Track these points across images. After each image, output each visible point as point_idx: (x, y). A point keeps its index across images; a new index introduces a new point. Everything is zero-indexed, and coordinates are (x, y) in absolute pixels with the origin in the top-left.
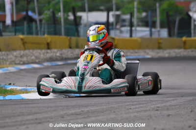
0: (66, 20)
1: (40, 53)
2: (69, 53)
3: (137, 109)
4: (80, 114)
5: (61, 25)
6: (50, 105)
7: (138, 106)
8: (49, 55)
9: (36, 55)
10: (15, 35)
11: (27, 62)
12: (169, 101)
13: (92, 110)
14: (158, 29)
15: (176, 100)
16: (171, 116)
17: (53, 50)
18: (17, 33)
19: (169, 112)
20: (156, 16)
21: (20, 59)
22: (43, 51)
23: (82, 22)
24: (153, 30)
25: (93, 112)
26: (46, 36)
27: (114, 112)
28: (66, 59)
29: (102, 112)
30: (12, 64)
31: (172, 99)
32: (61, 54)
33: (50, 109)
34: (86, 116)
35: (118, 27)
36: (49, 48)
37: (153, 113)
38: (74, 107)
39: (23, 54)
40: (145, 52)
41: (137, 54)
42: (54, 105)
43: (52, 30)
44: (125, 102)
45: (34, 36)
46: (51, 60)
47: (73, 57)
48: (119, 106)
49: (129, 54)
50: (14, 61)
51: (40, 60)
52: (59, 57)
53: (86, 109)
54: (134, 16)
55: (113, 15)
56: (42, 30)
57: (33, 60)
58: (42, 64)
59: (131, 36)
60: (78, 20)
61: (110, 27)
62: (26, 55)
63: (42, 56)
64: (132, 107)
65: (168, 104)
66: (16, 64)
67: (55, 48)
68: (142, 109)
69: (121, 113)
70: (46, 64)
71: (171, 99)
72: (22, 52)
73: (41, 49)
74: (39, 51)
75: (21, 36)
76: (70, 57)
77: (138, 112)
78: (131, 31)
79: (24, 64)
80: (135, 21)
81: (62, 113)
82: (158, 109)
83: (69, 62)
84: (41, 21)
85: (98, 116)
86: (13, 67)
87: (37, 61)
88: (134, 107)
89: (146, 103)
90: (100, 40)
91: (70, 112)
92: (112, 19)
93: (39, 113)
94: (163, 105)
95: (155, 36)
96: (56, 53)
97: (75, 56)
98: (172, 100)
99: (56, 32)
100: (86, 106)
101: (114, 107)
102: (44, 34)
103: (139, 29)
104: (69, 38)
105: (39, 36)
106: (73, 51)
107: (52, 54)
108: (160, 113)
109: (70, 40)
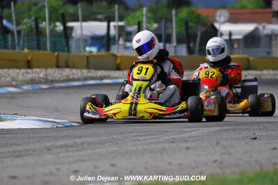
0: (53, 32)
1: (18, 73)
2: (57, 73)
3: (146, 141)
4: (72, 146)
5: (46, 36)
6: (31, 135)
7: (147, 137)
8: (29, 76)
9: (12, 75)
12: (186, 132)
13: (87, 141)
14: (175, 44)
15: (197, 130)
16: (190, 150)
17: (35, 70)
19: (189, 145)
20: (172, 28)
22: (23, 70)
23: (74, 35)
24: (168, 45)
25: (89, 144)
27: (117, 144)
28: (52, 81)
29: (101, 144)
31: (192, 129)
32: (46, 75)
33: (31, 140)
34: (80, 148)
35: (121, 42)
36: (29, 67)
37: (166, 146)
38: (63, 137)
42: (37, 135)
43: (35, 43)
44: (131, 133)
45: (10, 51)
46: (32, 82)
47: (62, 79)
48: (122, 137)
51: (18, 82)
52: (44, 78)
53: (80, 141)
54: (143, 27)
55: (115, 27)
56: (21, 42)
57: (8, 82)
58: (21, 88)
60: (69, 31)
61: (111, 42)
63: (20, 77)
64: (140, 138)
65: (188, 134)
67: (38, 67)
68: (153, 141)
69: (126, 146)
70: (25, 87)
71: (190, 129)
73: (19, 68)
74: (17, 71)
76: (57, 79)
81: (48, 144)
82: (173, 140)
83: (57, 85)
84: (19, 32)
85: (96, 148)
87: (14, 83)
88: (143, 138)
89: (157, 134)
91: (59, 144)
92: (113, 32)
93: (17, 145)
94: (180, 136)
96: (39, 73)
97: (65, 78)
98: (192, 131)
99: (40, 47)
100: (79, 137)
101: (116, 138)
102: (23, 49)
104: (56, 54)
105: (17, 50)
106: (61, 71)
107: (34, 75)
108: (177, 145)
109: (57, 57)
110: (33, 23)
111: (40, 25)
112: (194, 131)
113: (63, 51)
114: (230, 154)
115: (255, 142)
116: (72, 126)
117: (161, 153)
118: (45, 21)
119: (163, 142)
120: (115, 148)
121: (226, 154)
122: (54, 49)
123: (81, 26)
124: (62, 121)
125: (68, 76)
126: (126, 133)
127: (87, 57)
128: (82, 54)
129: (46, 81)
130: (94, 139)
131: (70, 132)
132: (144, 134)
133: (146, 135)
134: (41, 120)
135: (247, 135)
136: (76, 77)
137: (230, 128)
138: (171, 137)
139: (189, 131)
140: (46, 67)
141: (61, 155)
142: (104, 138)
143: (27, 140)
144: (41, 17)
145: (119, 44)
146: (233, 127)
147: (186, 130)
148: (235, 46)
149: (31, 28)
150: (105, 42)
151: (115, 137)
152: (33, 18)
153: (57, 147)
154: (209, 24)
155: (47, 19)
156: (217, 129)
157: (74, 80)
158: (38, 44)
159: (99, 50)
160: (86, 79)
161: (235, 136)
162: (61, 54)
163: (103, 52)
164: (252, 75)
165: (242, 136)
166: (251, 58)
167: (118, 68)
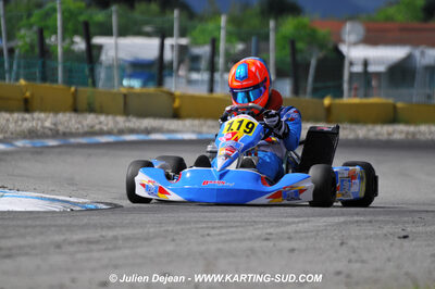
0: (68, 53)
1: (8, 120)
2: (73, 121)
3: (223, 237)
4: (97, 242)
6: (29, 222)
7: (224, 231)
8: (27, 125)
12: (289, 224)
15: (308, 221)
16: (296, 252)
17: (36, 115)
19: (293, 244)
20: (267, 49)
22: (16, 115)
23: (103, 57)
25: (127, 239)
26: (22, 82)
27: (173, 240)
29: (146, 240)
32: (55, 124)
33: (29, 230)
34: (110, 246)
35: (182, 72)
36: (27, 110)
37: (257, 245)
38: (84, 227)
42: (38, 223)
44: (196, 222)
46: (32, 134)
47: (81, 131)
49: (205, 129)
51: (8, 135)
52: (51, 130)
53: (110, 234)
55: (172, 46)
56: (15, 68)
58: (11, 144)
59: (211, 90)
60: (95, 52)
61: (166, 72)
63: (12, 126)
64: (213, 232)
65: (293, 228)
67: (41, 111)
68: (234, 236)
69: (189, 244)
70: (20, 143)
71: (296, 220)
73: (10, 111)
74: (6, 115)
76: (74, 130)
77: (225, 241)
78: (212, 82)
81: (58, 238)
82: (268, 236)
83: (73, 140)
84: (11, 51)
88: (215, 232)
89: (242, 226)
92: (169, 55)
94: (279, 230)
96: (43, 120)
97: (86, 129)
98: (299, 222)
99: (46, 76)
100: (109, 227)
101: (172, 231)
102: (17, 80)
104: (73, 89)
105: (7, 81)
106: (80, 117)
107: (34, 123)
108: (274, 245)
109: (75, 95)
110: (36, 37)
111: (47, 41)
112: (304, 222)
113: (85, 84)
114: (363, 262)
115: (406, 243)
116: (97, 209)
117: (248, 256)
118: (56, 33)
119: (250, 239)
120: (170, 247)
121: (356, 261)
122: (69, 81)
123: (116, 44)
124: (81, 200)
125: (92, 127)
126: (189, 222)
127: (125, 96)
128: (115, 90)
129: (55, 134)
130: (136, 231)
131: (95, 219)
132: (219, 225)
133: (221, 227)
134: (45, 199)
135: (391, 231)
136: (105, 128)
137: (362, 218)
138: (265, 231)
139: (294, 223)
140: (56, 110)
141: (79, 256)
142: (152, 230)
143: (22, 231)
144: (48, 28)
145: (178, 76)
146: (368, 218)
147: (290, 220)
148: (374, 83)
150: (155, 71)
151: (170, 228)
152: (35, 28)
153: (72, 243)
154: (330, 46)
155: (59, 31)
156: (342, 219)
157: (101, 133)
158: (44, 72)
159: (144, 85)
160: (121, 132)
161: (372, 233)
162: (81, 89)
163: (151, 89)
164: (401, 132)
165: (385, 231)
166: (399, 105)
167: (176, 115)
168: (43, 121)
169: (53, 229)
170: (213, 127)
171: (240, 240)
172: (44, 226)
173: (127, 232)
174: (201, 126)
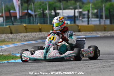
0: (50, 15)
3: (92, 67)
5: (47, 18)
7: (92, 65)
8: (41, 36)
9: (33, 36)
10: (21, 24)
11: (28, 40)
13: (66, 68)
14: (104, 19)
16: (112, 71)
17: (43, 33)
18: (22, 23)
20: (103, 12)
21: (24, 38)
22: (38, 33)
24: (101, 20)
26: (39, 24)
27: (79, 69)
29: (72, 69)
30: (19, 41)
31: (113, 60)
35: (81, 18)
37: (101, 69)
38: (56, 66)
39: (26, 35)
40: (97, 33)
41: (92, 35)
42: (44, 65)
43: (42, 21)
45: (32, 25)
46: (42, 38)
48: (81, 65)
49: (87, 34)
50: (20, 40)
51: (36, 39)
53: (63, 67)
54: (90, 12)
55: (78, 12)
56: (37, 21)
57: (31, 38)
58: (37, 41)
59: (88, 24)
61: (76, 19)
62: (28, 36)
63: (36, 36)
64: (89, 66)
65: (111, 63)
66: (21, 41)
67: (44, 32)
68: (95, 67)
69: (83, 69)
70: (39, 41)
72: (25, 34)
73: (36, 32)
74: (35, 33)
75: (25, 25)
78: (88, 21)
79: (26, 41)
80: (90, 15)
81: (49, 69)
82: (104, 66)
84: (36, 15)
86: (20, 43)
87: (34, 39)
89: (97, 63)
90: (61, 26)
91: (54, 69)
92: (77, 14)
93: (35, 70)
94: (107, 64)
95: (102, 23)
99: (45, 22)
100: (62, 65)
101: (79, 66)
102: (38, 24)
103: (93, 19)
105: (35, 24)
107: (42, 35)
108: (106, 69)
111: (45, 12)
119: (99, 68)
132: (91, 63)
143: (40, 68)
149: (41, 13)
150: (73, 19)
155: (48, 9)
158: (44, 21)
159: (71, 23)
163: (73, 24)
167: (79, 31)
168: (45, 34)
169: (48, 67)
170: (89, 34)
171: (97, 68)
172: (45, 66)
173: (67, 67)
174: (86, 33)
